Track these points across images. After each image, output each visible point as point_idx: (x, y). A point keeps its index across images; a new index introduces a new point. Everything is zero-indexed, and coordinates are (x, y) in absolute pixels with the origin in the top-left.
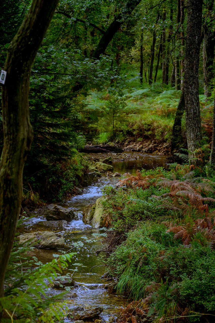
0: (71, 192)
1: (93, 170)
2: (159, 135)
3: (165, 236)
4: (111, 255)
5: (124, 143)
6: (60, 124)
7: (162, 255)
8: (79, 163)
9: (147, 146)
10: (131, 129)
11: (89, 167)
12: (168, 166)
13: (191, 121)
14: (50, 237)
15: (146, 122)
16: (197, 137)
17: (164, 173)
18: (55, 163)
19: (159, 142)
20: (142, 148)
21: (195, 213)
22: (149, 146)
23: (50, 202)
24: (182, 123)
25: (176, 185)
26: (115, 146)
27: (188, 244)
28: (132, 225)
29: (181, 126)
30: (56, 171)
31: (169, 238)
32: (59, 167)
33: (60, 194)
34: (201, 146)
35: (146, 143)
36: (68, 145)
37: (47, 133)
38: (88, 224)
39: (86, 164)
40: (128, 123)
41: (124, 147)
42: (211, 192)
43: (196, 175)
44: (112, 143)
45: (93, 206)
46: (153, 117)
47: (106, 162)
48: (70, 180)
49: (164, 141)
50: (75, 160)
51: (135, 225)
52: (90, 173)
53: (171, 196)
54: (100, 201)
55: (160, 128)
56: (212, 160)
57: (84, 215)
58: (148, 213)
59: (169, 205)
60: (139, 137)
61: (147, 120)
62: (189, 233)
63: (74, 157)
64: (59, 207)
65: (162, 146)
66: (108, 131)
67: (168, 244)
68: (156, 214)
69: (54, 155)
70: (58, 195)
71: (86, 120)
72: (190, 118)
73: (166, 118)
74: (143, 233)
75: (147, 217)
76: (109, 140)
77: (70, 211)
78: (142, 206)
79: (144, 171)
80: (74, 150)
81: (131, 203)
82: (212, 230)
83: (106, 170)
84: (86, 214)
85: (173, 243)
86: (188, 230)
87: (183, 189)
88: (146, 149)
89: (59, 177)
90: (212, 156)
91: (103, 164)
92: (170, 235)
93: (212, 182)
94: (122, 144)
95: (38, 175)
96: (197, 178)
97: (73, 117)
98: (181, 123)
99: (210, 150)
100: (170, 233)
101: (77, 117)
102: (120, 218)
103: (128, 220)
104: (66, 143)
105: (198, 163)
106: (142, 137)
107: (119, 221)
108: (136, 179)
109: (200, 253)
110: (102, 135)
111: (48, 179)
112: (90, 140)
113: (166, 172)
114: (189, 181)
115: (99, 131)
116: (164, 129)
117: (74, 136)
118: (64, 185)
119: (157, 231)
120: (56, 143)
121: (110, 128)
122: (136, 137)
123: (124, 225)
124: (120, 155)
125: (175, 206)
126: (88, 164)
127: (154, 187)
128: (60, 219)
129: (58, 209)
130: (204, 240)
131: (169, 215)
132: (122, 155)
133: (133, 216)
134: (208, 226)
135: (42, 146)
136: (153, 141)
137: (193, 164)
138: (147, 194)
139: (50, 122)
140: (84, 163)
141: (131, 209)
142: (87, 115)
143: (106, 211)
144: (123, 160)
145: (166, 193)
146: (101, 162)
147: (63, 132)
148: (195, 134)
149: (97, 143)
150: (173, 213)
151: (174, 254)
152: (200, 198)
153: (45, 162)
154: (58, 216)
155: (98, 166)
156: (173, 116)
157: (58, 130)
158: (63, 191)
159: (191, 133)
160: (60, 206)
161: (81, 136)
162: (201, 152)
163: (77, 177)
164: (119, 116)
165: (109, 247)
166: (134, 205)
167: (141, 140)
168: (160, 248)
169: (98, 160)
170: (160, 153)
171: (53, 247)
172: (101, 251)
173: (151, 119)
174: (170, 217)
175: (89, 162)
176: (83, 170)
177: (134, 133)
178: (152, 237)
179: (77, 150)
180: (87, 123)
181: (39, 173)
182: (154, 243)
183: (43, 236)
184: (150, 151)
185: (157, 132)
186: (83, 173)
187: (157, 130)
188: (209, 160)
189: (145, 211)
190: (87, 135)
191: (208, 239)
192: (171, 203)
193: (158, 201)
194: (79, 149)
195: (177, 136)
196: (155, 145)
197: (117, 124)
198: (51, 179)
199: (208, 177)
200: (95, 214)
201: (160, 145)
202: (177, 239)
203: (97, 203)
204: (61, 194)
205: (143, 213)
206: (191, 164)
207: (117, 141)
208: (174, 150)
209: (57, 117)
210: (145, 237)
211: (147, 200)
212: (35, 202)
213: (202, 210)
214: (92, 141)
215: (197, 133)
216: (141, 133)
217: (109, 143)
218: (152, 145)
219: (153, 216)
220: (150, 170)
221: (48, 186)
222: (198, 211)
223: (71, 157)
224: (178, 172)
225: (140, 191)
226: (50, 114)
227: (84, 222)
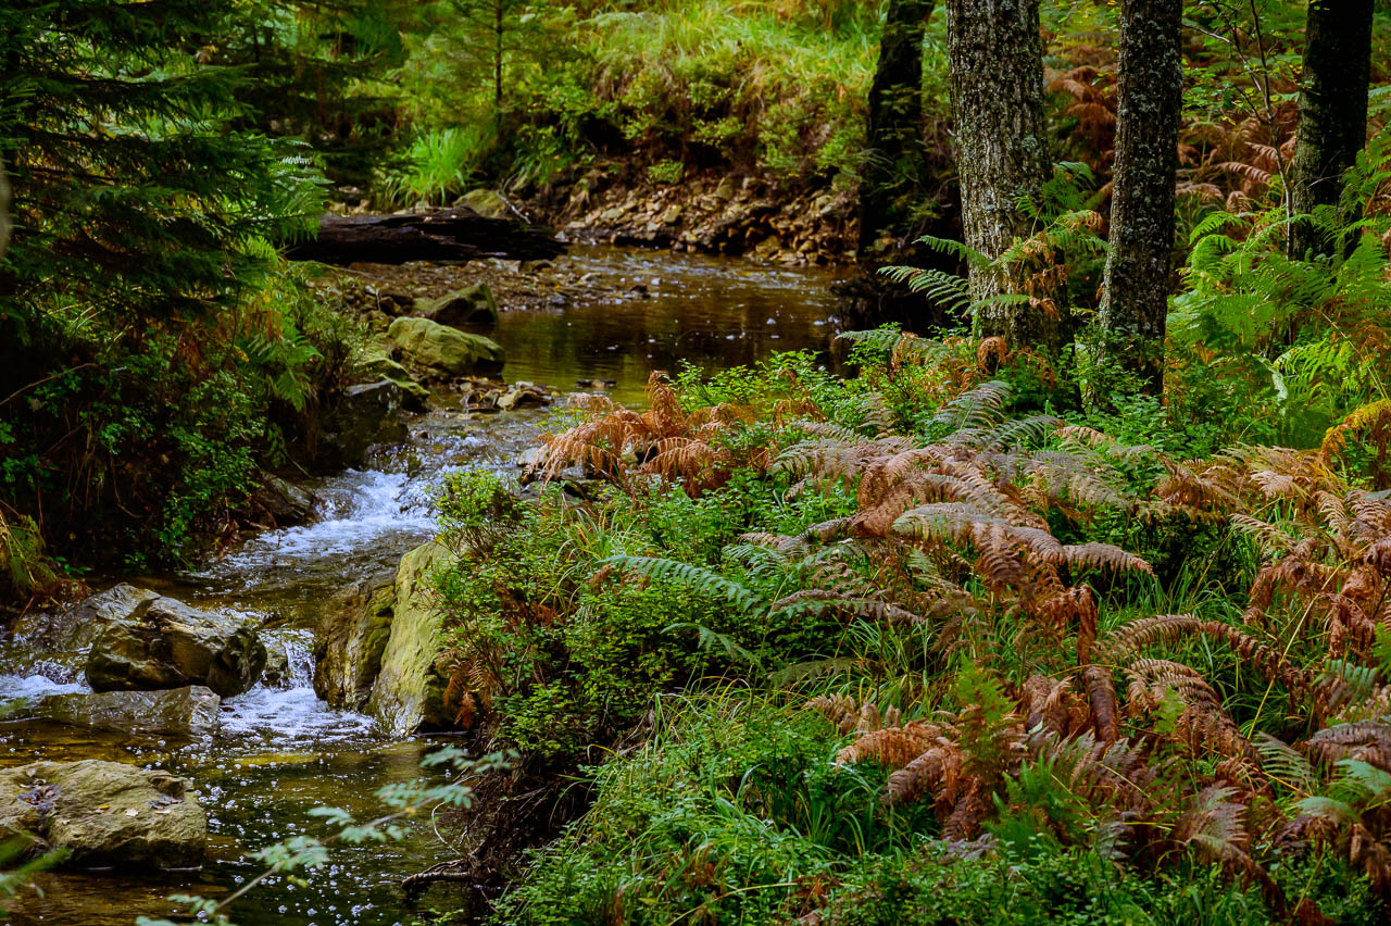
0: (242, 507)
1: (375, 366)
2: (785, 140)
3: (832, 787)
4: (496, 904)
5: (566, 198)
6: (167, 83)
7: (813, 906)
8: (287, 327)
9: (710, 214)
10: (608, 105)
11: (348, 350)
12: (846, 345)
13: (982, 66)
14: (116, 793)
15: (703, 59)
16: (1019, 164)
17: (818, 386)
18: (141, 326)
19: (785, 186)
20: (679, 223)
21: (1016, 637)
22: (721, 210)
23: (107, 574)
24: (925, 66)
25: (895, 464)
26: (509, 212)
27: (975, 834)
28: (623, 719)
29: (919, 87)
30: (145, 378)
31: (855, 799)
32: (166, 357)
33: (169, 522)
34: (1044, 218)
35: (705, 192)
36: (215, 218)
37: (84, 140)
38: (348, 707)
39: (330, 332)
40: (587, 67)
41: (566, 218)
42: (1113, 509)
43: (1015, 398)
44: (492, 194)
45: (382, 597)
46: (746, 31)
47: (452, 314)
48: (234, 436)
49: (819, 181)
50: (262, 308)
51: (642, 714)
52: (356, 389)
53: (864, 533)
54: (422, 565)
55: (792, 101)
56: (1115, 308)
57: (320, 654)
58: (724, 639)
59: (854, 589)
60: (657, 158)
61: (707, 48)
62: (978, 765)
63: (255, 289)
64: (167, 605)
65: (803, 211)
66: (463, 120)
67: (850, 835)
68: (773, 645)
69: (133, 275)
70: (161, 529)
71: (326, 55)
72: (977, 47)
73: (826, 36)
74: (695, 769)
75: (720, 669)
76: (474, 175)
77: (239, 631)
78: (682, 600)
79: (692, 376)
80: (258, 245)
81: (620, 577)
82: (1116, 747)
83: (460, 364)
84: (334, 649)
85: (880, 826)
86: (974, 747)
87: (938, 494)
88: (707, 230)
89: (162, 419)
90: (1115, 281)
91: (436, 330)
92: (861, 780)
93: (1117, 447)
94: (556, 201)
95: (35, 404)
96: (1022, 425)
97: (245, 36)
98: (919, 71)
99: (1099, 242)
100: (859, 765)
101: (269, 33)
102: (548, 674)
103: (601, 689)
104: (206, 200)
105: (1028, 327)
106: (676, 159)
107: (545, 692)
108: (643, 429)
109: (1049, 892)
110: (427, 144)
111: (96, 427)
112: (352, 176)
113: (828, 383)
114: (977, 441)
115: (410, 119)
116: (815, 110)
117: (254, 157)
118: (196, 464)
119: (779, 756)
120: (144, 203)
121: (479, 100)
122: (643, 156)
123: (571, 720)
124: (539, 268)
125: (891, 598)
126: (345, 331)
127: (760, 479)
128: (173, 682)
129: (159, 619)
130: (1069, 811)
131: (850, 654)
132: (556, 271)
133: (627, 664)
134: (1094, 722)
135: (56, 226)
136: (746, 181)
137: (1000, 333)
138: (717, 525)
139: (101, 72)
140: (323, 321)
141: (616, 615)
142: (333, 20)
143: (461, 629)
144: (560, 299)
145: (830, 512)
146: (423, 321)
147: (185, 137)
148: (1009, 146)
149: (397, 198)
150: (875, 641)
151: (890, 897)
152: (1044, 546)
153: (72, 322)
154: (162, 659)
155: (404, 341)
156: (870, 22)
157: (154, 122)
158: (191, 503)
159: (980, 137)
160: (173, 602)
161: (298, 160)
162: (1047, 256)
163: (278, 411)
164: (533, 27)
165: (480, 855)
166: (636, 594)
167: (675, 177)
168: (802, 857)
169: (407, 306)
170: (788, 258)
171: (136, 858)
172: (433, 878)
173: (730, 46)
174: (861, 662)
175: (351, 321)
176: (311, 370)
177: (631, 131)
178: (748, 794)
179: (276, 246)
180: (336, 73)
181: (38, 392)
182: (762, 828)
183: (69, 791)
184: (731, 244)
185: (769, 123)
186: (311, 389)
187: (773, 109)
188: (1095, 305)
189: (704, 633)
190: (335, 146)
191: (1096, 799)
192: (866, 580)
193: (785, 564)
194: (287, 241)
195: (893, 148)
196: (757, 204)
197: (518, 76)
198: (113, 427)
199: (1094, 414)
200: (392, 645)
201: (789, 202)
202: (905, 801)
203: (405, 582)
204: (177, 521)
205: (689, 642)
206: (988, 333)
207: (520, 183)
208: (879, 236)
209: (142, 40)
210: (707, 794)
211: (715, 560)
212: (18, 576)
213: (1057, 619)
214: (364, 185)
215: (1022, 136)
216: (671, 129)
217: (470, 195)
218: (743, 202)
219: (754, 659)
220: (733, 372)
221: (95, 472)
222: (1029, 626)
223: (238, 292)
224: (907, 380)
225: (674, 506)
226: (99, 26)
227: (322, 695)
